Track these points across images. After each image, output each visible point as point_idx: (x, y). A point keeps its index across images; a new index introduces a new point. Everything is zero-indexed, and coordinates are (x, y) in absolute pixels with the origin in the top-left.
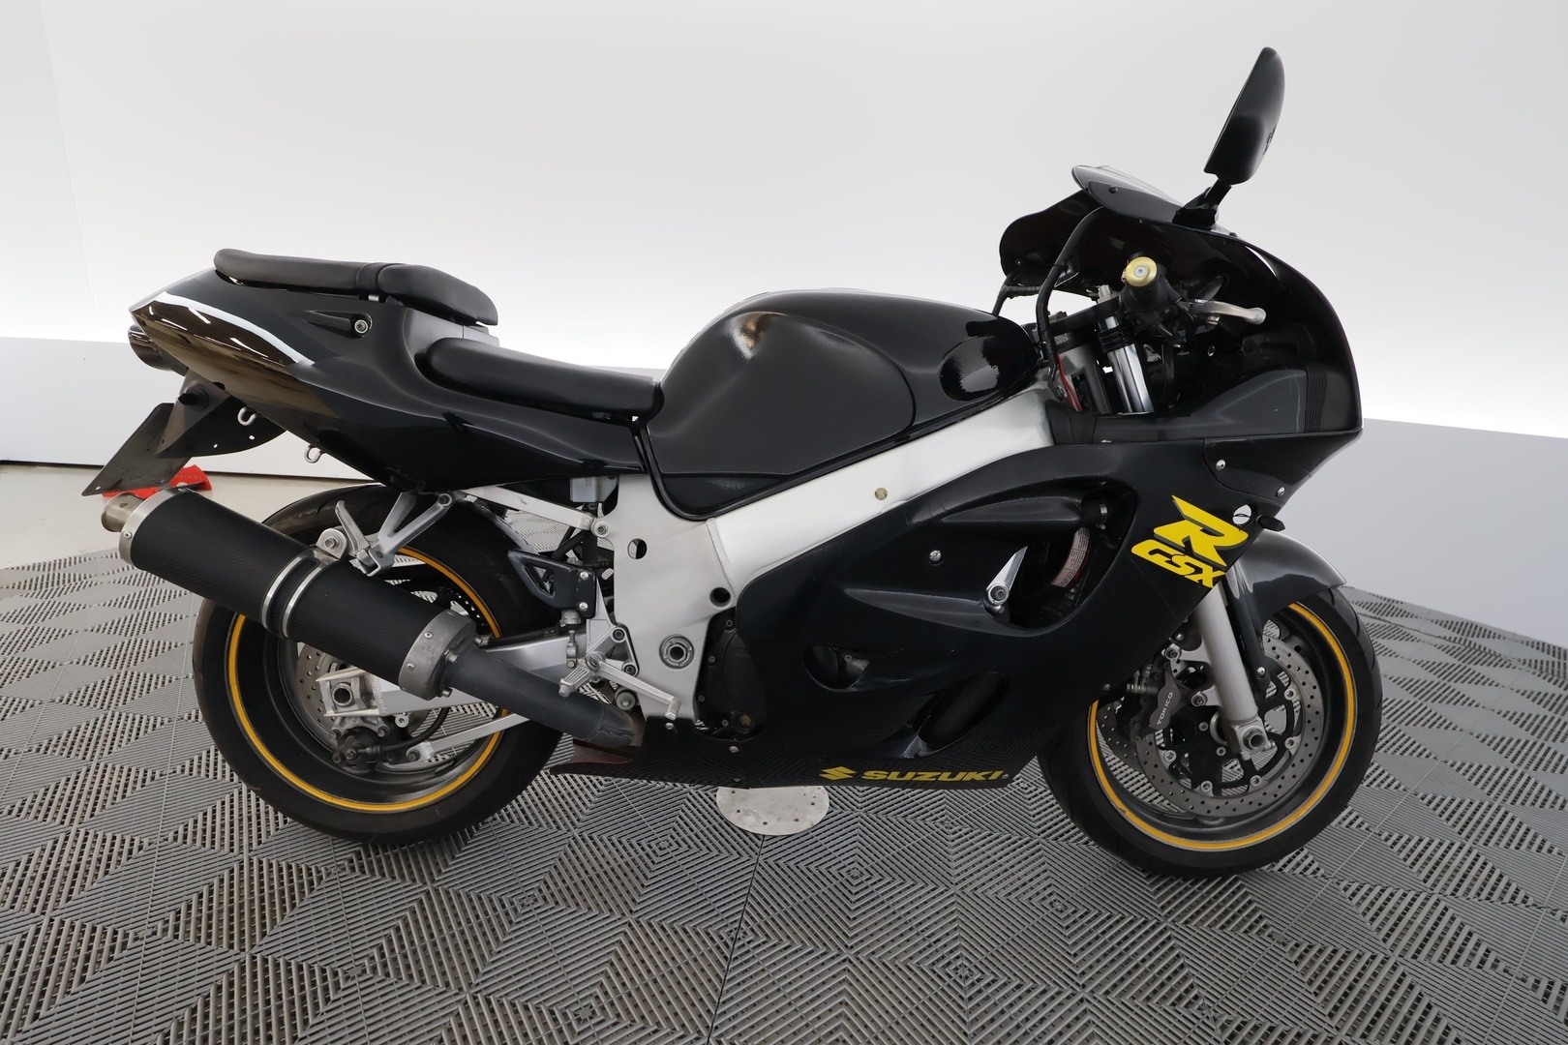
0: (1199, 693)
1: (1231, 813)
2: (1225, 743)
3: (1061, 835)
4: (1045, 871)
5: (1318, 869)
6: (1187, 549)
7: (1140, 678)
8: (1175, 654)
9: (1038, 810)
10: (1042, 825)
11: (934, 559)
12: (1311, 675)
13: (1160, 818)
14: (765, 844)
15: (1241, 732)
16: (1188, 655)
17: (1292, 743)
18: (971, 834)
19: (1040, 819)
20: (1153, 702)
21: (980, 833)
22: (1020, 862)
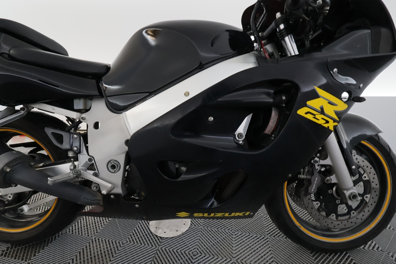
0: (328, 178)
1: (344, 227)
2: (340, 198)
3: (276, 235)
4: (270, 251)
5: (378, 247)
6: (322, 112)
7: (304, 172)
8: (317, 162)
9: (267, 225)
10: (269, 231)
11: (210, 121)
12: (373, 169)
13: (314, 229)
14: (163, 241)
15: (347, 193)
16: (322, 162)
17: (367, 197)
18: (242, 235)
19: (268, 228)
20: (310, 182)
21: (245, 235)
22: (260, 247)
